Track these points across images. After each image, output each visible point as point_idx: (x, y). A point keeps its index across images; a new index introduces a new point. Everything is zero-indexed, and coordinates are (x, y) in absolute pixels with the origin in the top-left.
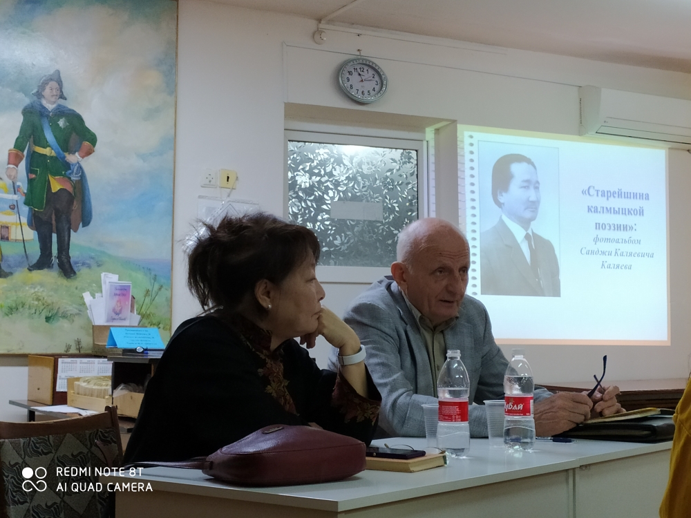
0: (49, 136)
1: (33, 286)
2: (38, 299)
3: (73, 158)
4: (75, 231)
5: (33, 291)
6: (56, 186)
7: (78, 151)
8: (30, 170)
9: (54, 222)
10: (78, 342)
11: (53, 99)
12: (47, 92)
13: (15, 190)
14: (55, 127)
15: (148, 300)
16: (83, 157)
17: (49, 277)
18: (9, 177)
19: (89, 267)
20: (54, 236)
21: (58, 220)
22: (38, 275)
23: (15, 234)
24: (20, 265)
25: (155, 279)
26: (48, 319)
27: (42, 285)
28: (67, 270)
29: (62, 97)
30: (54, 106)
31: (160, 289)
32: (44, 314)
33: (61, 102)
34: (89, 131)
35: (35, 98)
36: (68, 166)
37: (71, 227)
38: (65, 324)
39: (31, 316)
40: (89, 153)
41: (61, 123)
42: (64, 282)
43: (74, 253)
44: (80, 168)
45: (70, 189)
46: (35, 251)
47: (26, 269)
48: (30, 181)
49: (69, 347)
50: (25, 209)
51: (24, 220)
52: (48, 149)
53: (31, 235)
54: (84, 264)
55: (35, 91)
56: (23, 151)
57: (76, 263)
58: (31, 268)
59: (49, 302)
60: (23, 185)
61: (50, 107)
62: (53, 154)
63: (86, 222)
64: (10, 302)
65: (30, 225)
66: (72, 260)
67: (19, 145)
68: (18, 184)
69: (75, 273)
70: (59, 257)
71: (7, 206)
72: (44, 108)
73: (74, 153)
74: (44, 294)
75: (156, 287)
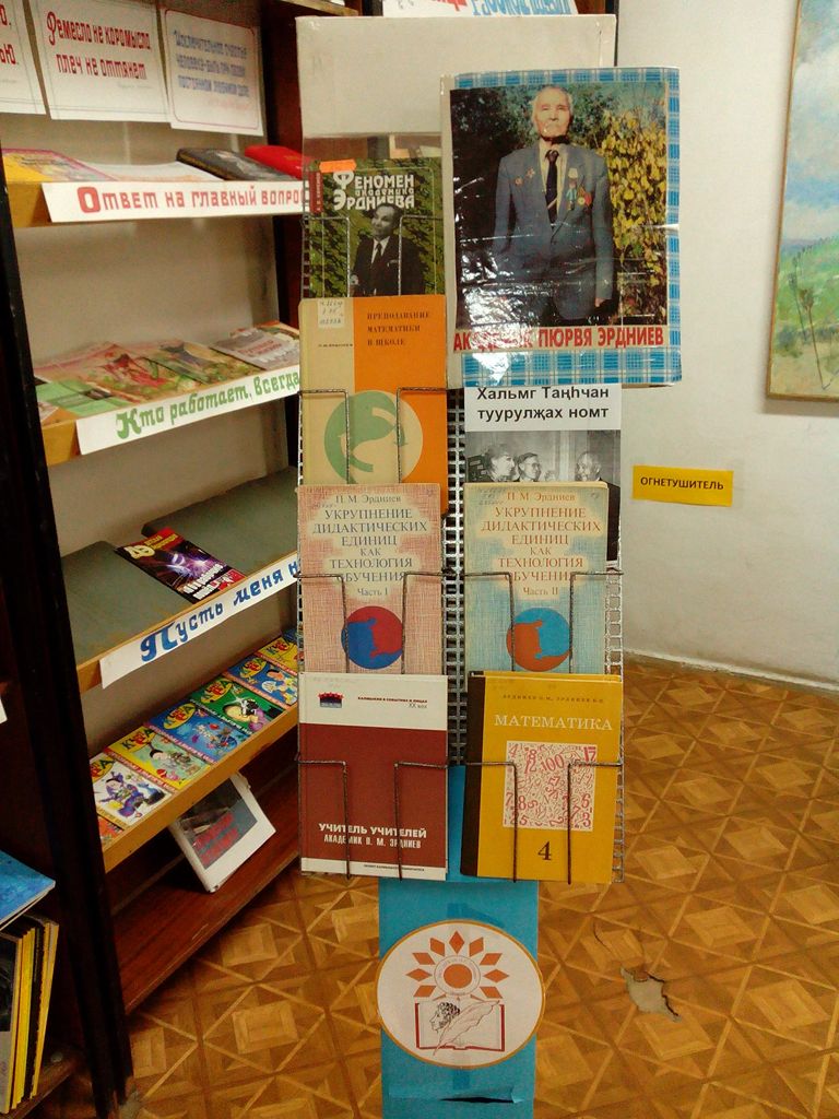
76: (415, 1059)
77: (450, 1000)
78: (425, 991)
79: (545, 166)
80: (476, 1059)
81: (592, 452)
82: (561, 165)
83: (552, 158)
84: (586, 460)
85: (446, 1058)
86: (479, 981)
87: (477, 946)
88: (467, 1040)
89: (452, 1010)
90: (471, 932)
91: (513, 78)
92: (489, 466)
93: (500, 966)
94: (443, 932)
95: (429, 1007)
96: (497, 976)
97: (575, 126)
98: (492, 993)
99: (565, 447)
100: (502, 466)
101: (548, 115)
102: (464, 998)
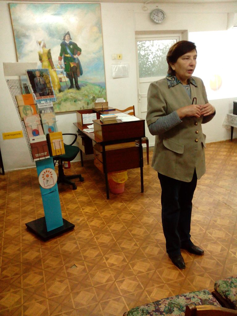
0: (69, 51)
1: (70, 93)
2: (72, 97)
3: (76, 56)
5: (70, 95)
6: (72, 65)
7: (77, 54)
8: (65, 62)
9: (73, 75)
10: (83, 107)
11: (68, 40)
12: (66, 38)
13: (62, 68)
14: (70, 48)
15: (100, 94)
16: (78, 56)
17: (74, 90)
18: (60, 64)
19: (84, 86)
20: (74, 79)
21: (74, 74)
22: (71, 90)
23: (63, 80)
24: (65, 88)
25: (101, 87)
26: (75, 101)
27: (72, 93)
28: (78, 88)
29: (71, 39)
30: (69, 42)
31: (103, 90)
32: (74, 100)
34: (79, 48)
35: (63, 41)
36: (74, 59)
37: (77, 76)
38: (79, 102)
39: (70, 101)
40: (80, 54)
41: (71, 47)
42: (78, 91)
43: (79, 83)
44: (78, 59)
45: (76, 66)
46: (69, 84)
47: (67, 89)
48: (65, 65)
49: (81, 108)
50: (65, 73)
51: (65, 76)
53: (67, 79)
54: (82, 86)
55: (63, 38)
56: (62, 56)
57: (80, 86)
58: (69, 89)
59: (74, 97)
60: (63, 66)
61: (67, 42)
62: (70, 56)
63: (81, 74)
64: (64, 98)
65: (67, 77)
66: (79, 85)
67: (61, 55)
68: (62, 66)
69: (80, 89)
70: (75, 85)
71: (60, 73)
72: (66, 43)
73: (76, 55)
74: (73, 95)
75: (102, 89)
76: (45, 189)
77: (47, 179)
78: (44, 179)
79: (39, 79)
80: (51, 186)
81: (51, 109)
82: (40, 79)
83: (39, 78)
84: (51, 110)
85: (48, 187)
86: (50, 176)
87: (49, 171)
88: (50, 184)
89: (48, 181)
90: (48, 169)
91: (33, 70)
92: (42, 112)
93: (52, 173)
94: (45, 171)
95: (45, 181)
96: (52, 174)
97: (40, 75)
98: (52, 177)
99: (49, 109)
100: (43, 112)
101: (38, 74)
102: (49, 178)
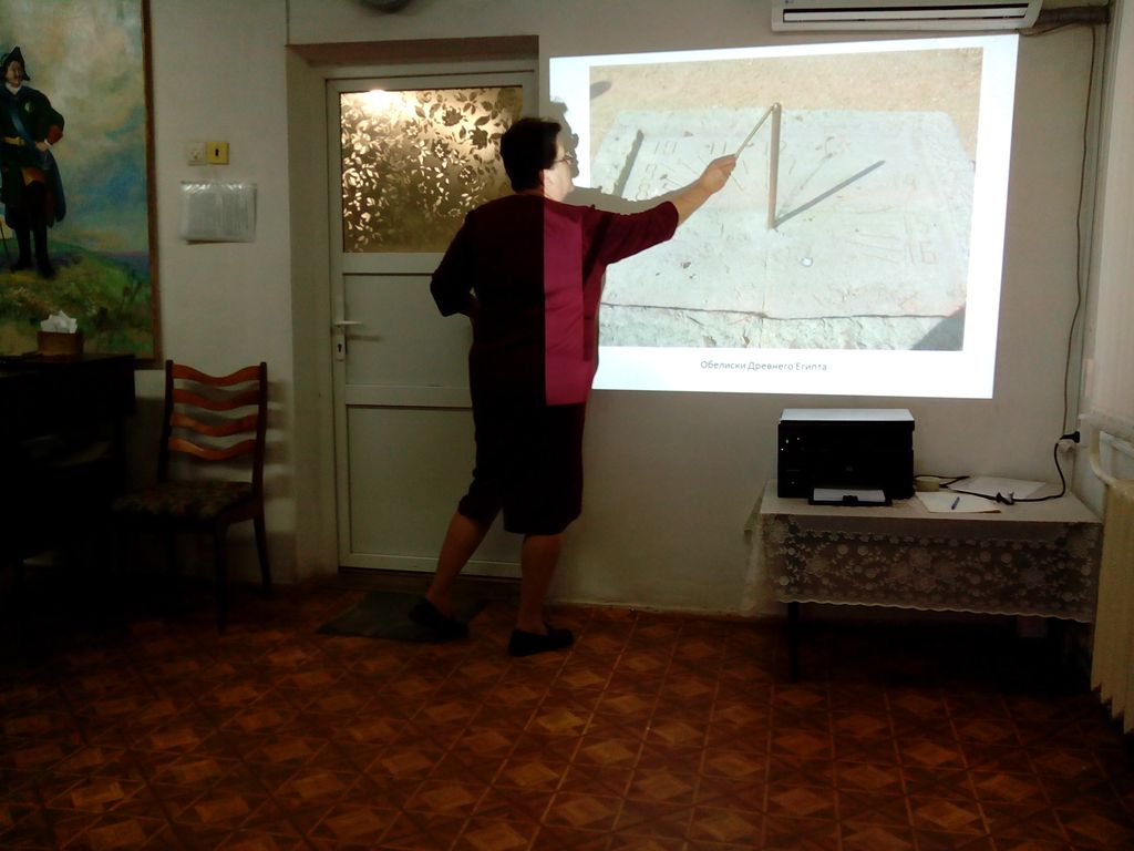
1: (17, 286)
2: (22, 301)
3: (43, 145)
4: (51, 226)
6: (29, 179)
7: (46, 137)
8: (3, 164)
9: (30, 218)
11: (16, 82)
12: (10, 74)
14: (22, 113)
16: (52, 143)
17: (29, 278)
19: (66, 264)
20: (32, 234)
21: (33, 215)
24: (2, 265)
25: (133, 274)
26: (32, 321)
29: (25, 77)
30: (18, 89)
31: (138, 287)
32: (28, 316)
33: (24, 83)
34: (54, 112)
36: (38, 154)
37: (46, 223)
39: (17, 318)
40: (57, 137)
41: (27, 107)
43: (52, 250)
44: (51, 157)
45: (42, 181)
48: (4, 175)
52: (18, 138)
54: (61, 261)
58: (13, 269)
59: (32, 302)
61: (15, 90)
62: (23, 142)
63: (60, 215)
65: (8, 223)
66: (51, 257)
69: (54, 273)
70: (37, 255)
72: (8, 91)
73: (42, 140)
74: (27, 295)
